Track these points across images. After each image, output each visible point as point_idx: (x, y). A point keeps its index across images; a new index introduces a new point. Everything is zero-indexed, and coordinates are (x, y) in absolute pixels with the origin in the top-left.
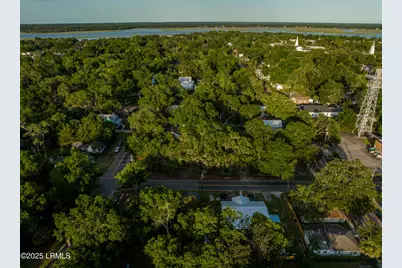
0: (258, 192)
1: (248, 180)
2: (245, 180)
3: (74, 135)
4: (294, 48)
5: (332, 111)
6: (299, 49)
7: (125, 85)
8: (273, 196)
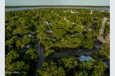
0: (85, 54)
1: (80, 51)
2: (79, 51)
3: (21, 43)
4: (71, 12)
5: (91, 29)
6: (72, 13)
7: (30, 25)
8: (89, 54)
